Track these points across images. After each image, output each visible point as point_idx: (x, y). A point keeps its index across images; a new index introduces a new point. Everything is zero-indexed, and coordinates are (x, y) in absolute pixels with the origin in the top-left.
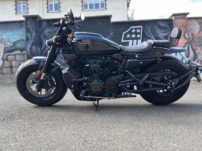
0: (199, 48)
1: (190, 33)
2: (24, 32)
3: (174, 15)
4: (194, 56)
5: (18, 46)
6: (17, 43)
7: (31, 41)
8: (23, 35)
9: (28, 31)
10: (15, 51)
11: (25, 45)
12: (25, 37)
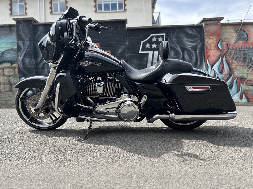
0: (235, 62)
1: (224, 43)
2: (15, 39)
3: (204, 20)
4: (229, 72)
5: (7, 58)
6: (6, 54)
7: (23, 51)
8: (14, 43)
9: (19, 38)
10: (3, 64)
11: (16, 56)
12: (17, 45)
